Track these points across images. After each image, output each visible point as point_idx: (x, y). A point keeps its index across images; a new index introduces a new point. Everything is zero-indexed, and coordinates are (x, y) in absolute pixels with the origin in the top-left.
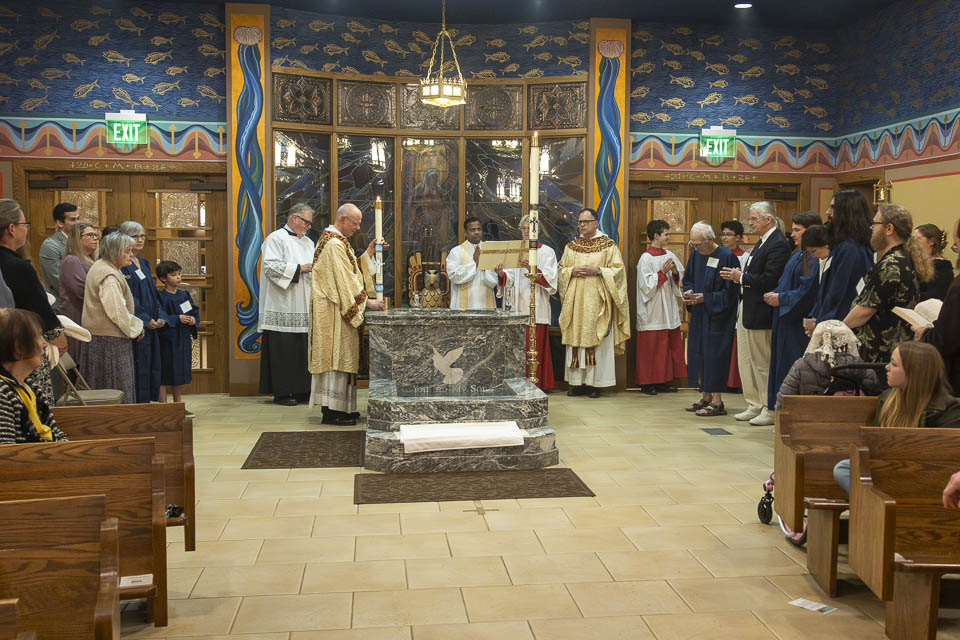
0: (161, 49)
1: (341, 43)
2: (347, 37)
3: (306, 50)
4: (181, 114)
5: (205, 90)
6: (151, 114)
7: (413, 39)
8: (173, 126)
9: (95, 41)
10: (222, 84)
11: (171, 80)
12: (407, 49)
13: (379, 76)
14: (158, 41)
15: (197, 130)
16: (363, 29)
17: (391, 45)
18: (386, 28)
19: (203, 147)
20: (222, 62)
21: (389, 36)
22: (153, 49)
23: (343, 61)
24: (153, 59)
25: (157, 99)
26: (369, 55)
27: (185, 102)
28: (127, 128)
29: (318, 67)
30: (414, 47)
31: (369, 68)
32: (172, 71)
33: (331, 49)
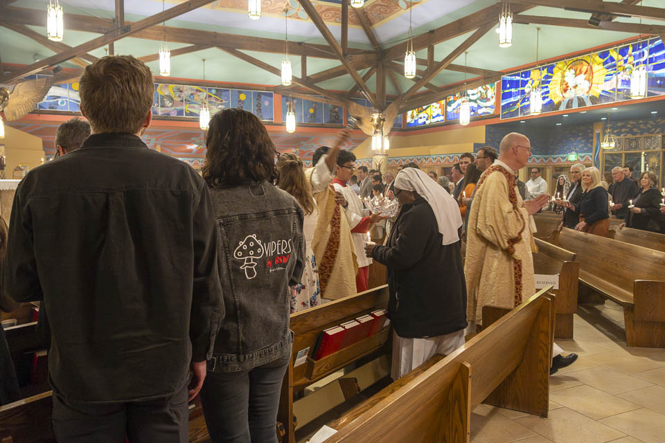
0: (581, 136)
1: (627, 128)
2: (629, 126)
3: (615, 131)
4: (585, 152)
5: (589, 145)
6: (577, 152)
7: (648, 123)
8: (582, 154)
9: (568, 136)
10: (592, 143)
11: (582, 143)
12: (646, 126)
13: (638, 136)
14: (580, 134)
15: (587, 155)
16: (634, 123)
17: (642, 126)
18: (641, 122)
19: (588, 160)
20: (592, 138)
21: (641, 124)
22: (578, 136)
23: (627, 133)
24: (579, 138)
25: (579, 148)
26: (635, 130)
27: (585, 149)
28: (572, 157)
29: (619, 136)
30: (648, 126)
31: (634, 134)
32: (583, 141)
33: (623, 130)
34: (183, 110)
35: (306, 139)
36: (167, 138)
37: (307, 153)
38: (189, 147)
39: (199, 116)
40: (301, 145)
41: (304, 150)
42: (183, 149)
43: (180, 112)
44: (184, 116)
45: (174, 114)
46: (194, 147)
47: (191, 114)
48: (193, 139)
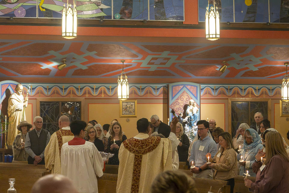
34: (34, 8)
35: (240, 50)
36: (8, 53)
37: (243, 72)
38: (45, 66)
39: (61, 15)
40: (233, 59)
41: (237, 67)
42: (35, 69)
43: (31, 11)
44: (37, 17)
45: (20, 14)
46: (52, 65)
47: (49, 12)
48: (52, 52)
